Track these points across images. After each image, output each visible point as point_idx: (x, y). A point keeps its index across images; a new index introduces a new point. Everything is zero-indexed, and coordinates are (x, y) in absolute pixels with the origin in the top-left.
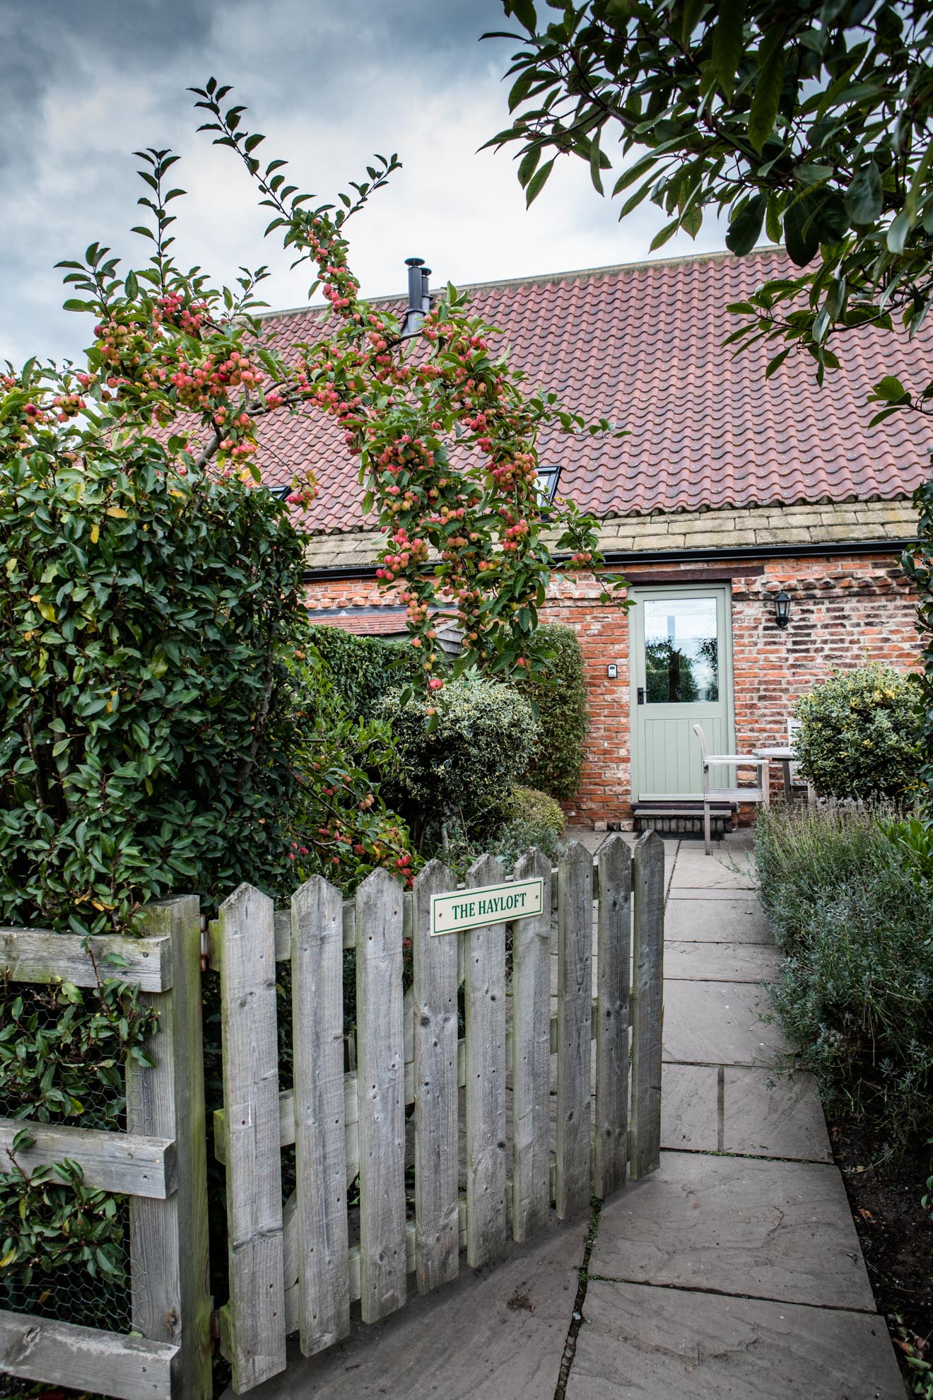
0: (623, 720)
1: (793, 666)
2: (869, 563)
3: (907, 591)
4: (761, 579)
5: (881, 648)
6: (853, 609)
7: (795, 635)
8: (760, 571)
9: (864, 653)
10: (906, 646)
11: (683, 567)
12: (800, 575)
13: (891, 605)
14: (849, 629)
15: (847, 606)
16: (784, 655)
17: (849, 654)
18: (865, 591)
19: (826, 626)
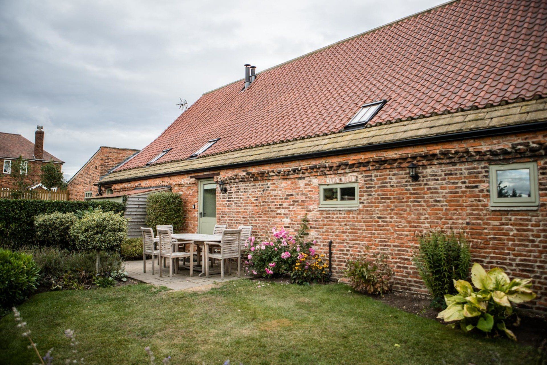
0: (196, 222)
1: (228, 206)
2: (241, 170)
3: (252, 180)
4: (219, 177)
5: (247, 200)
6: (241, 186)
7: (228, 195)
8: (219, 174)
9: (243, 202)
10: (253, 199)
11: (205, 173)
12: (227, 175)
13: (250, 185)
14: (240, 193)
15: (240, 185)
16: (226, 202)
17: (239, 202)
18: (243, 180)
19: (235, 192)
